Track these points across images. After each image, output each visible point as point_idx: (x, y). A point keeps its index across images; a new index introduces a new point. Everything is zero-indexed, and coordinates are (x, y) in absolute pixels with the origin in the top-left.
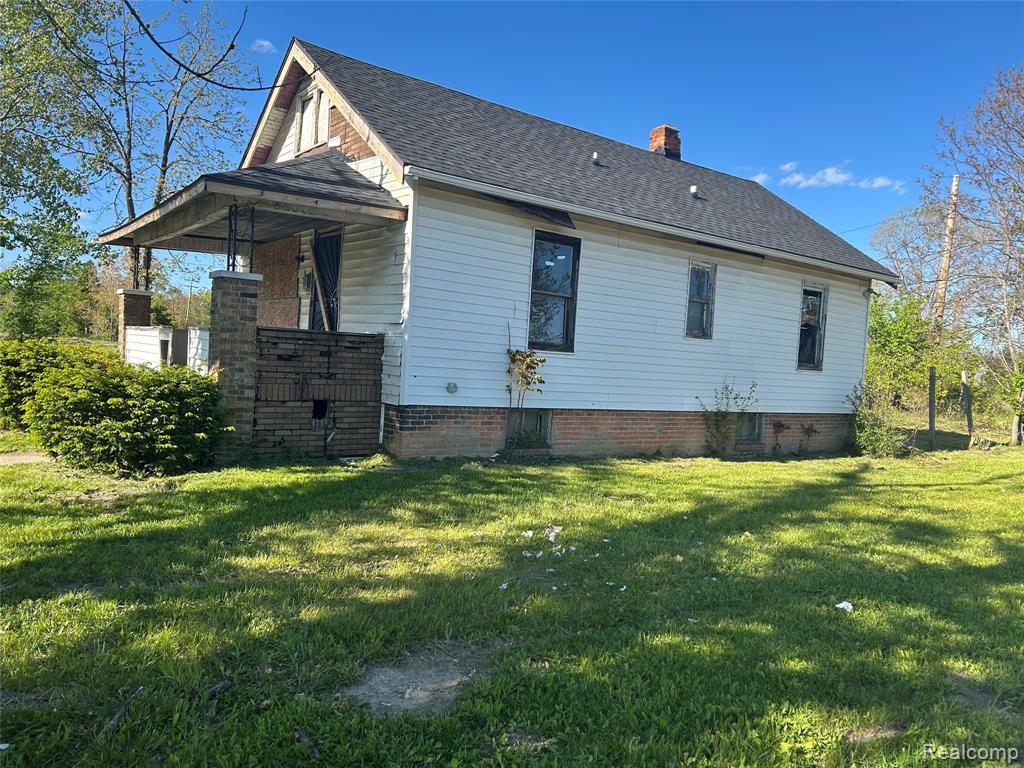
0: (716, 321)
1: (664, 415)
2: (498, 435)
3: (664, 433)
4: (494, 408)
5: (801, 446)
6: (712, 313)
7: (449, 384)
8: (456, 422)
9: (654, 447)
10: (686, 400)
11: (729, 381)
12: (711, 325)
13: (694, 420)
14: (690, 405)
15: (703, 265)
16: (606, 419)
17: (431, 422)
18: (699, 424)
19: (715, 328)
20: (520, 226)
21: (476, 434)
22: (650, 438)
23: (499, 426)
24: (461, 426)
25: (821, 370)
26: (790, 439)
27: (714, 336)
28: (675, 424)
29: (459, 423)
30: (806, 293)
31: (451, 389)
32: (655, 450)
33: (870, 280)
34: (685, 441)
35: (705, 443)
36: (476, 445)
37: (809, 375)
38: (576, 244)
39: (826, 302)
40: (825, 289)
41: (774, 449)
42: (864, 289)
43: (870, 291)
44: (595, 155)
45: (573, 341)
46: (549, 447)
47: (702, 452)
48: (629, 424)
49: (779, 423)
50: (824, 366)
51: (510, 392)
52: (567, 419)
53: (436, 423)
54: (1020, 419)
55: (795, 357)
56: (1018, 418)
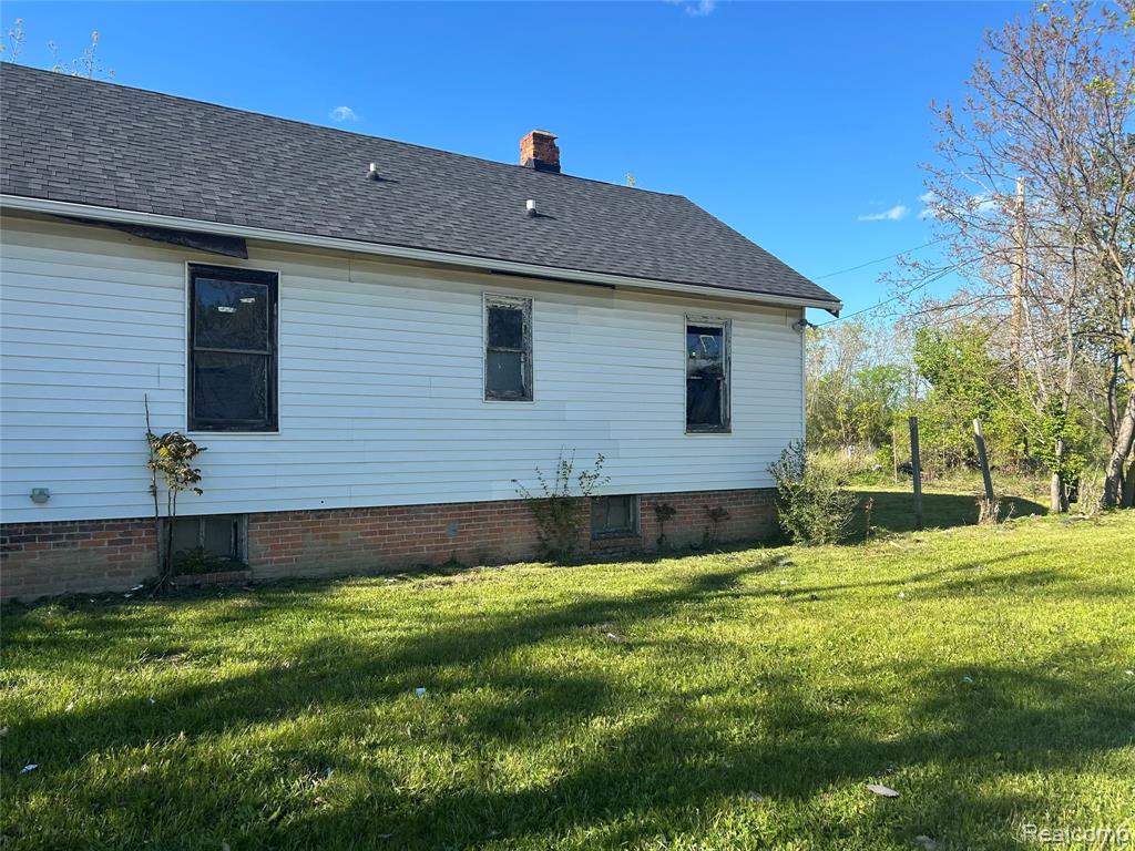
0: (537, 375)
1: (460, 509)
2: (144, 559)
3: (461, 533)
4: (133, 519)
5: (706, 535)
6: (531, 366)
7: (33, 490)
8: (58, 545)
9: (446, 554)
10: (494, 486)
11: (566, 456)
12: (531, 382)
13: (514, 511)
14: (501, 491)
15: (508, 301)
16: (350, 522)
17: (9, 549)
18: (524, 517)
19: (536, 386)
20: (161, 260)
21: (103, 559)
22: (437, 541)
23: (145, 545)
24: (67, 549)
25: (730, 432)
26: (687, 525)
27: (536, 396)
28: (480, 519)
29: (65, 545)
30: (691, 330)
31: (41, 497)
32: (447, 558)
33: (802, 309)
34: (501, 542)
35: (536, 542)
36: (103, 575)
37: (708, 441)
38: (271, 280)
39: (728, 340)
40: (726, 324)
41: (659, 541)
42: (797, 320)
43: (803, 322)
44: (372, 167)
45: (277, 415)
46: (245, 567)
47: (533, 555)
48: (397, 525)
49: (664, 506)
50: (733, 425)
51: (155, 495)
52: (277, 526)
53: (18, 548)
54: (1061, 479)
55: (683, 417)
56: (1056, 476)
